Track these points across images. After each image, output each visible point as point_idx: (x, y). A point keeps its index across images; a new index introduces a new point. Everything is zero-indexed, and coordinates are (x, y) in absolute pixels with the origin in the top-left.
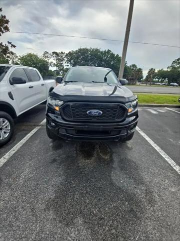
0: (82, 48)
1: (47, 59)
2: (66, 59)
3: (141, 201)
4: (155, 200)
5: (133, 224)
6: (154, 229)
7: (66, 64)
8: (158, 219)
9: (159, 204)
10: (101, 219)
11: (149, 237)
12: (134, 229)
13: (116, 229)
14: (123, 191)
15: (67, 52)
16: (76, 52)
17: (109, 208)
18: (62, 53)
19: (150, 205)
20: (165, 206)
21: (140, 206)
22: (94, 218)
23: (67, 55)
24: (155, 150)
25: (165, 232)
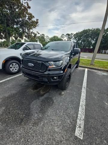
0: (85, 29)
1: (62, 38)
2: (73, 37)
3: (31, 120)
4: (39, 125)
5: (15, 124)
6: (20, 134)
7: (73, 40)
8: (27, 133)
9: (38, 128)
10: (9, 113)
11: (14, 134)
12: (13, 126)
13: (9, 120)
14: (29, 110)
15: (75, 33)
16: (81, 33)
17: (16, 112)
18: (72, 34)
19: (33, 124)
20: (39, 132)
21: (28, 121)
22: (8, 111)
23: (75, 35)
24: (80, 103)
25: (22, 141)
